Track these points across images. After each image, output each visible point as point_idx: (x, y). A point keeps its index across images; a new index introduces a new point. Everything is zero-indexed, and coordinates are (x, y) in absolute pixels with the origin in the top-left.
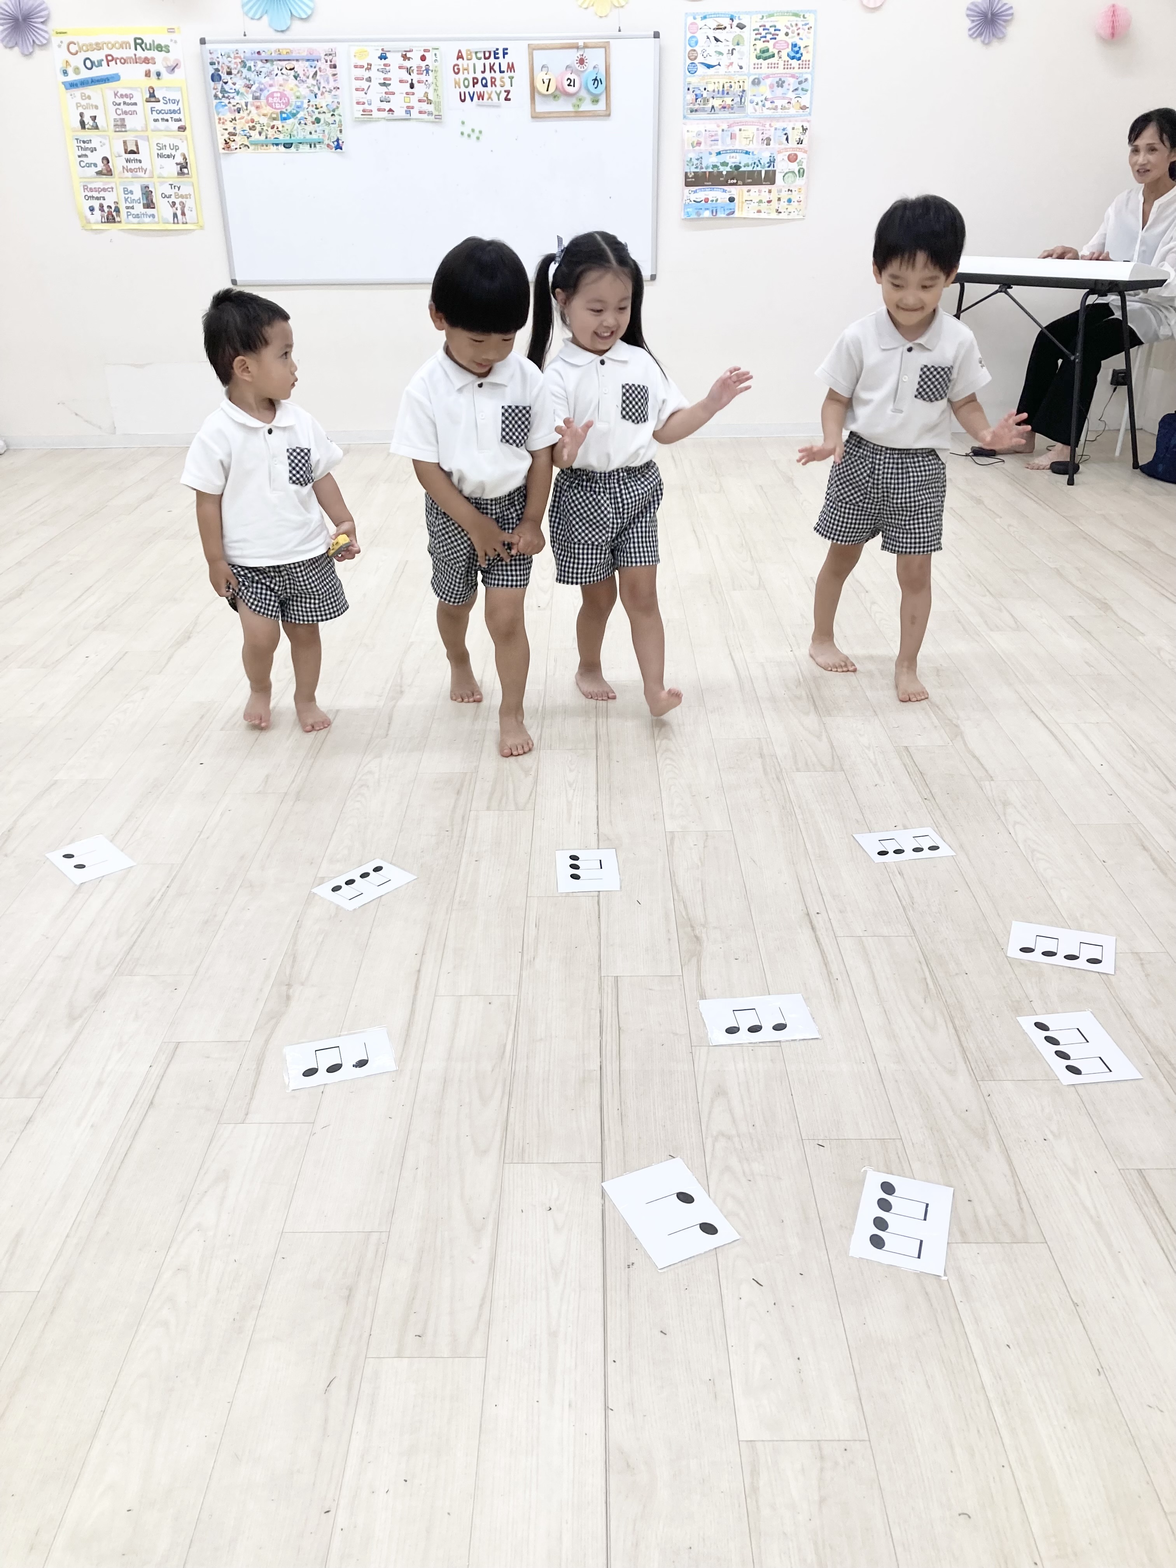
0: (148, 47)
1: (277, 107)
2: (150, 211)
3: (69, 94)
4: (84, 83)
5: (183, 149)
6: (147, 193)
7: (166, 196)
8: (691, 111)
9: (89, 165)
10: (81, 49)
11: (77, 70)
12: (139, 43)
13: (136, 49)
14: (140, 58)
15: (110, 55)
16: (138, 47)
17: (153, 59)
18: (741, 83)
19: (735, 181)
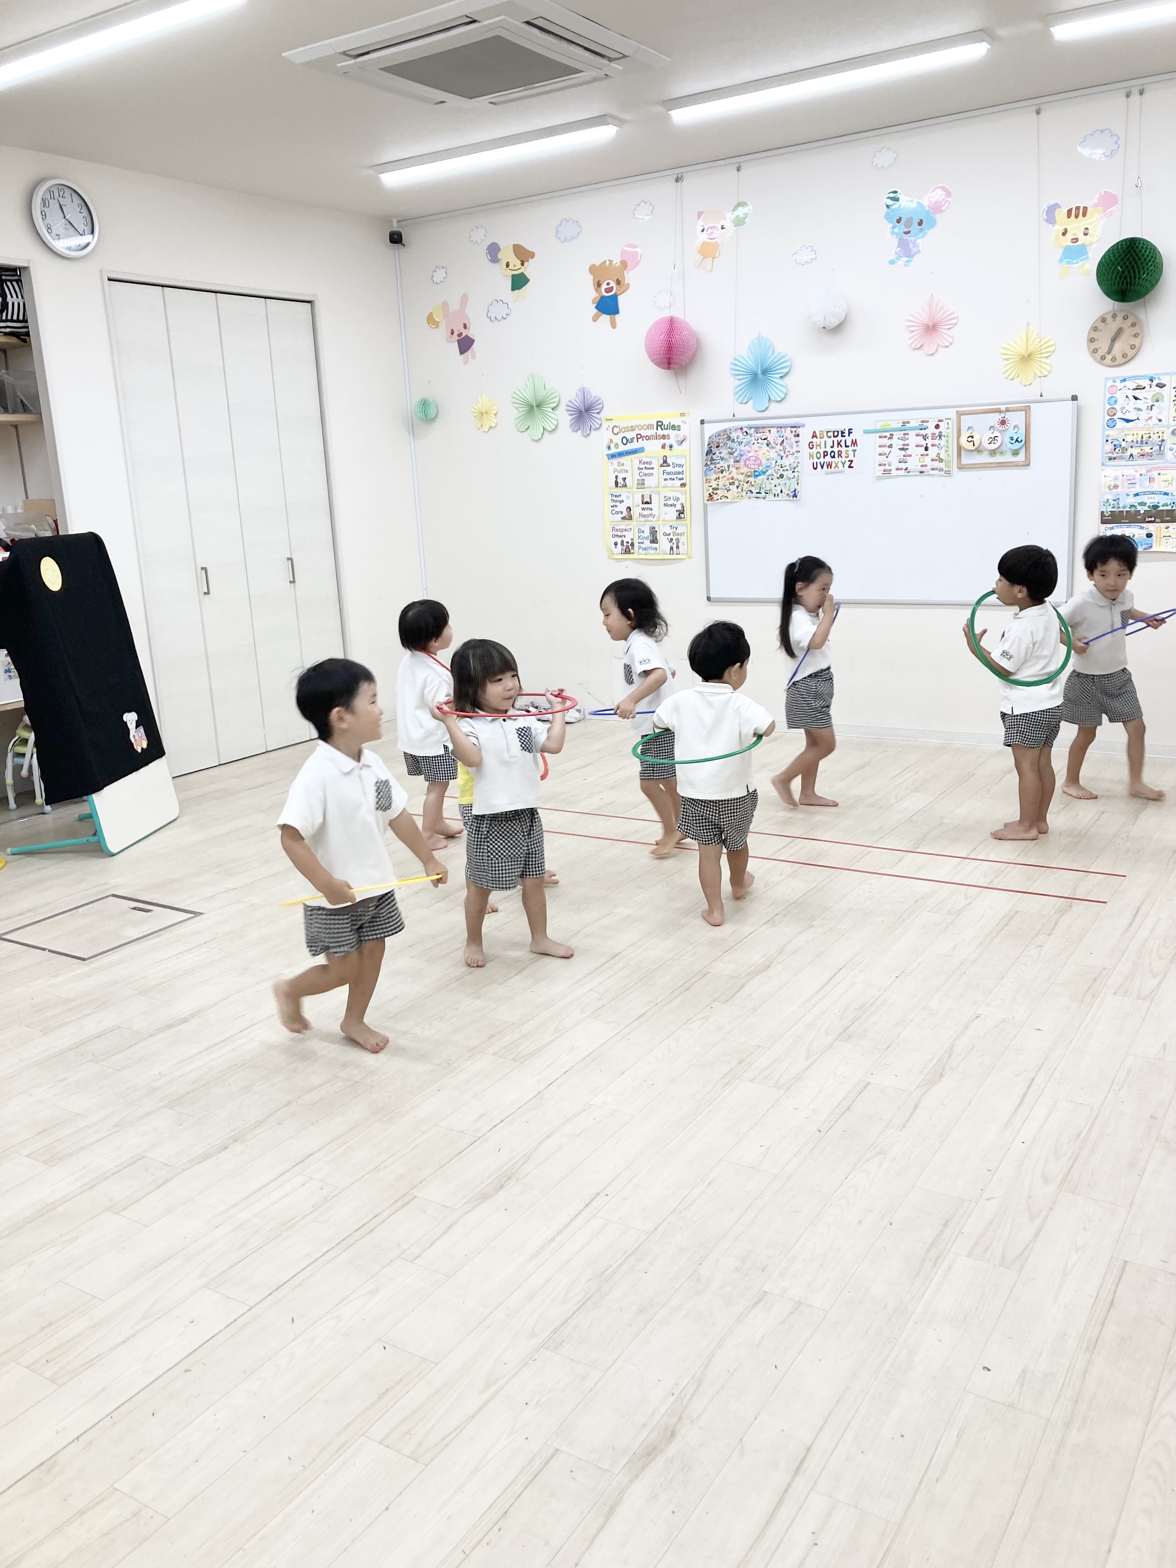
0: (666, 427)
1: (752, 467)
2: (654, 545)
3: (610, 463)
4: (621, 454)
5: (682, 500)
6: (653, 532)
7: (666, 534)
8: (1110, 460)
9: (617, 513)
10: (620, 431)
11: (617, 446)
12: (660, 425)
13: (657, 430)
14: (659, 435)
15: (640, 434)
16: (659, 427)
17: (668, 435)
18: (1160, 434)
19: (1153, 519)
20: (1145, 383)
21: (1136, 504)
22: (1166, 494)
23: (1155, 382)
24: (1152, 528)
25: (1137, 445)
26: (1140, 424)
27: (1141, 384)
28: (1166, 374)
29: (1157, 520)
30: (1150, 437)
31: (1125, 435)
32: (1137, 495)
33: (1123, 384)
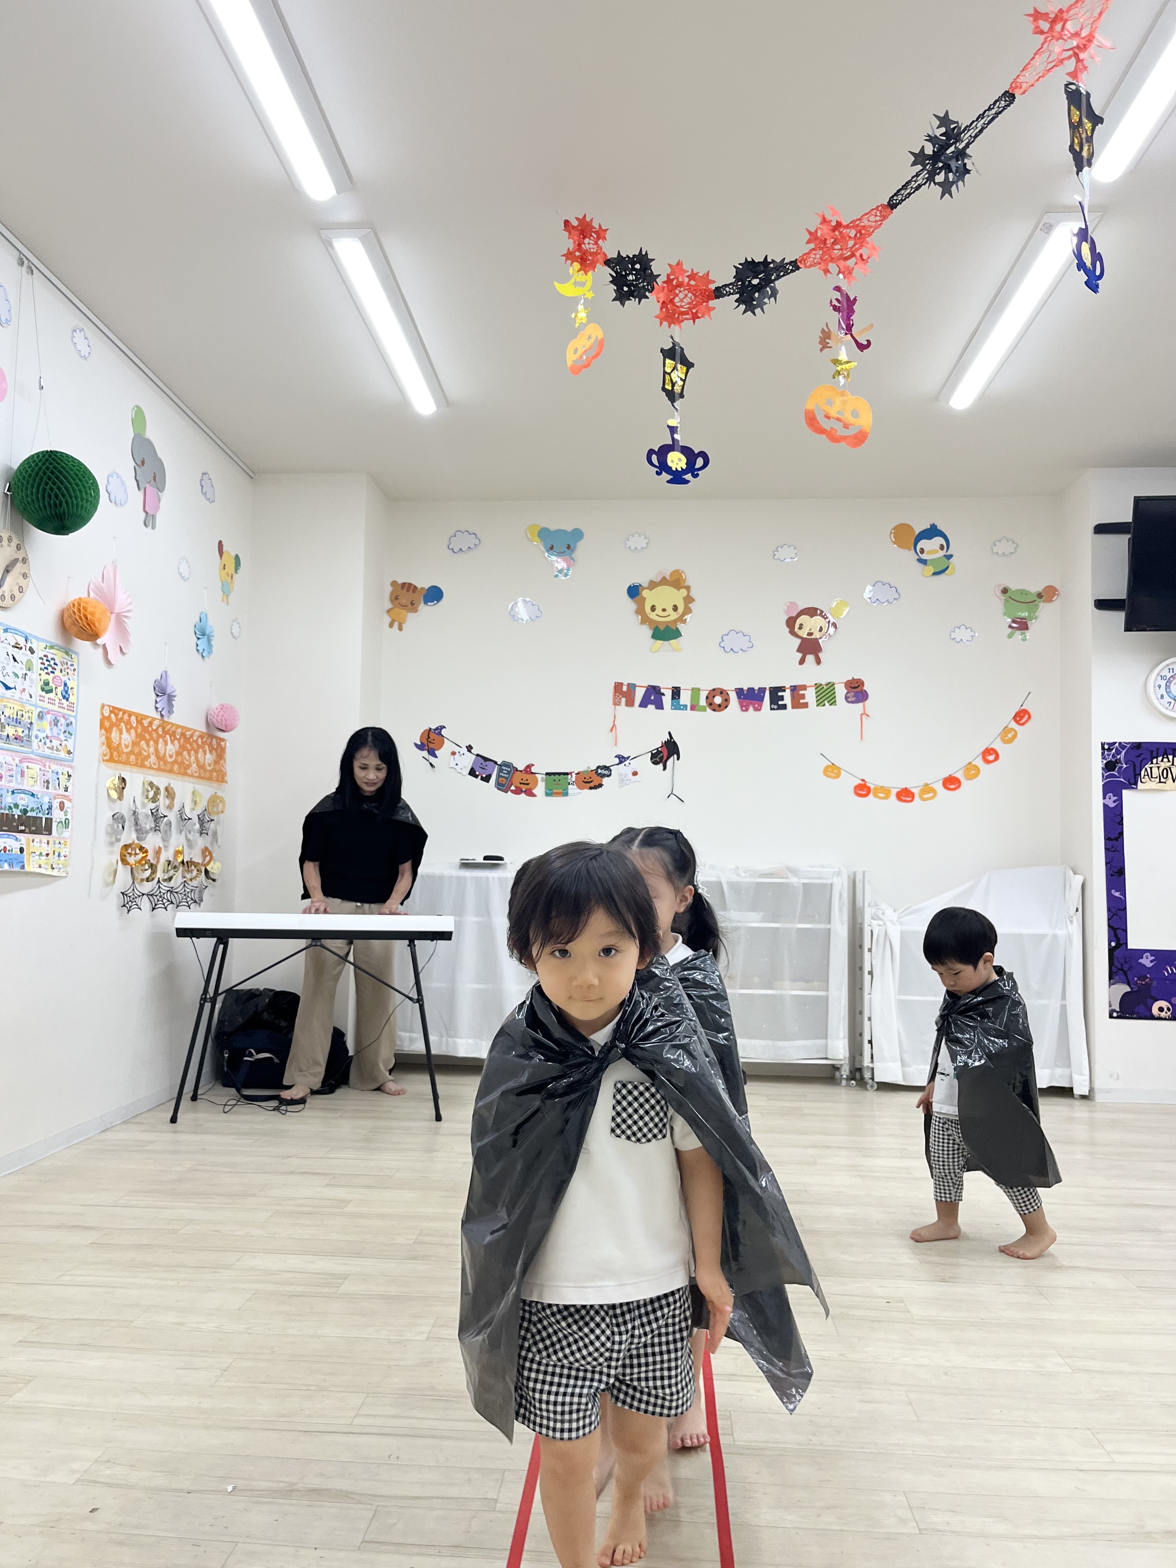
18: (30, 714)
19: (23, 828)
20: (22, 641)
21: (12, 806)
22: (33, 795)
23: (29, 645)
24: (24, 839)
25: (13, 723)
26: (16, 694)
27: (19, 643)
28: (37, 638)
29: (27, 830)
30: (22, 716)
31: (5, 706)
32: (13, 792)
33: (5, 634)
